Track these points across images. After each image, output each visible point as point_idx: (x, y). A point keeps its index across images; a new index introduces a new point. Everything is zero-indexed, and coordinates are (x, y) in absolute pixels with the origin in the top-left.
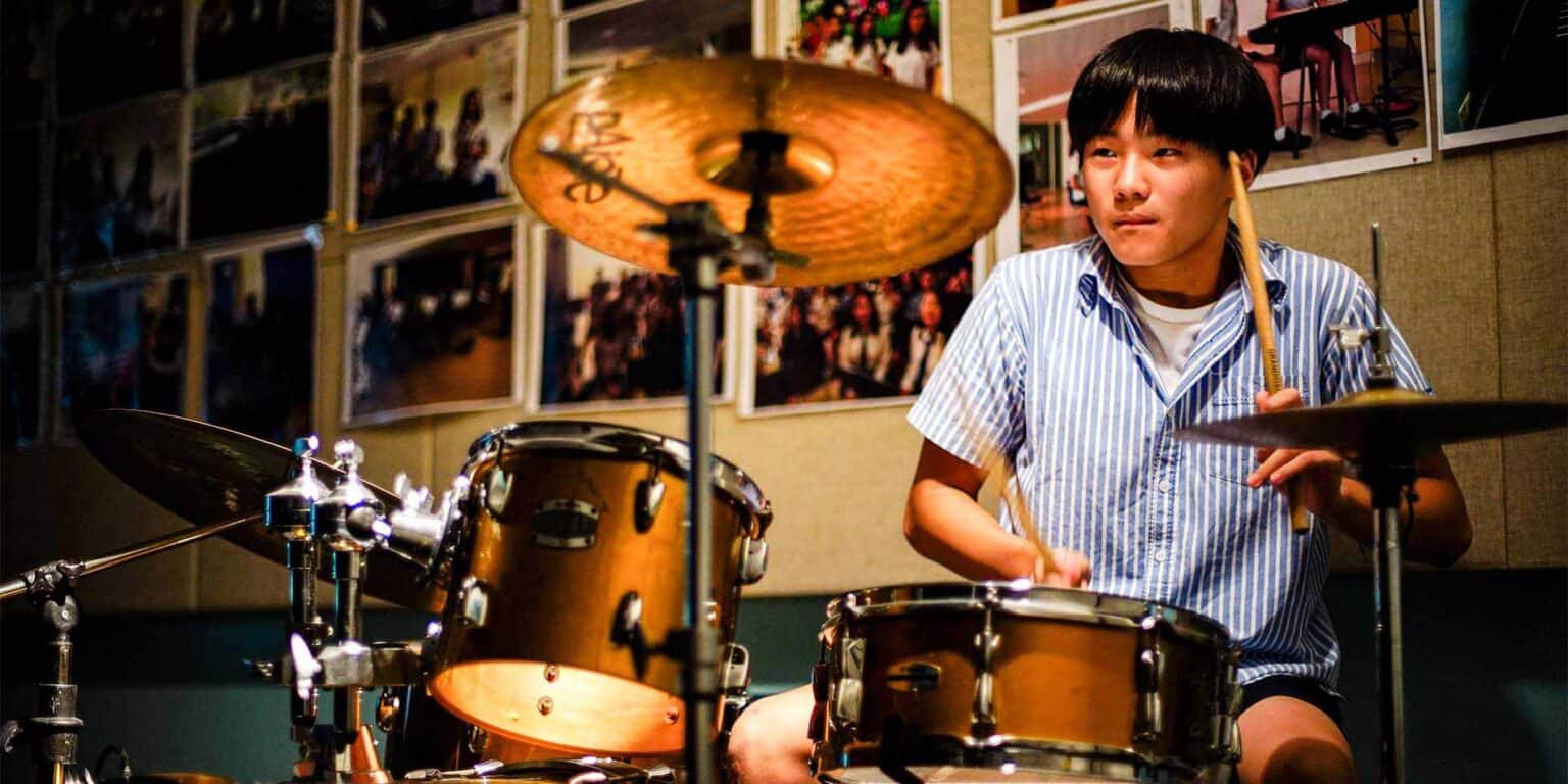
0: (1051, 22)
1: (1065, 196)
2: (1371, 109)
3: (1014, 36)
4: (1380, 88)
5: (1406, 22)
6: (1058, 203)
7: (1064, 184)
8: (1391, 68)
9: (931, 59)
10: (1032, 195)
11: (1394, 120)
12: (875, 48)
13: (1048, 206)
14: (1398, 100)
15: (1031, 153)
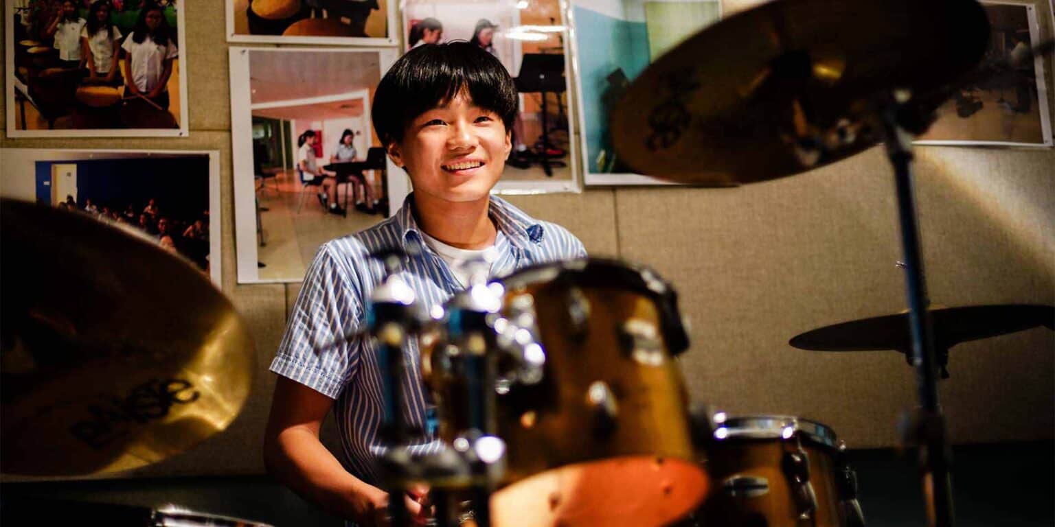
0: (278, 45)
1: (297, 175)
2: (534, 150)
3: (248, 49)
4: (540, 138)
5: (559, 98)
6: (291, 180)
7: (295, 167)
8: (549, 126)
9: (167, 52)
10: (266, 171)
11: (551, 160)
12: (111, 35)
13: (281, 181)
14: (553, 147)
15: (262, 139)
